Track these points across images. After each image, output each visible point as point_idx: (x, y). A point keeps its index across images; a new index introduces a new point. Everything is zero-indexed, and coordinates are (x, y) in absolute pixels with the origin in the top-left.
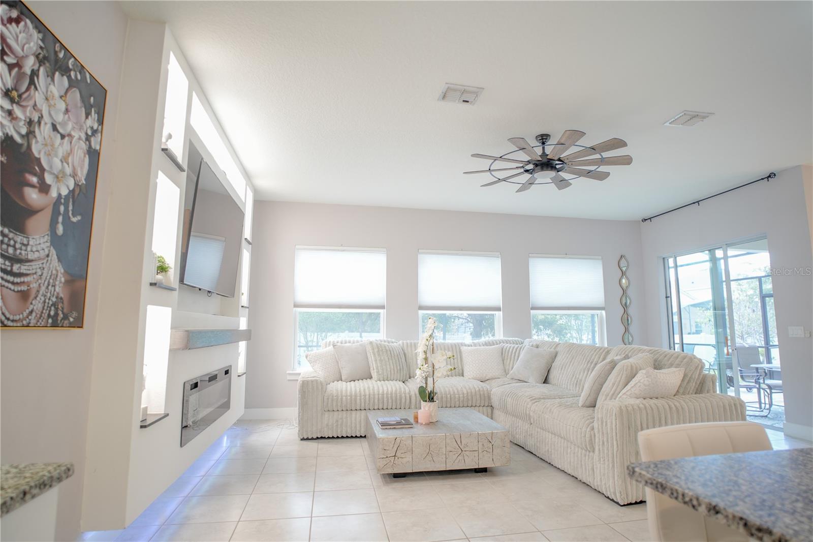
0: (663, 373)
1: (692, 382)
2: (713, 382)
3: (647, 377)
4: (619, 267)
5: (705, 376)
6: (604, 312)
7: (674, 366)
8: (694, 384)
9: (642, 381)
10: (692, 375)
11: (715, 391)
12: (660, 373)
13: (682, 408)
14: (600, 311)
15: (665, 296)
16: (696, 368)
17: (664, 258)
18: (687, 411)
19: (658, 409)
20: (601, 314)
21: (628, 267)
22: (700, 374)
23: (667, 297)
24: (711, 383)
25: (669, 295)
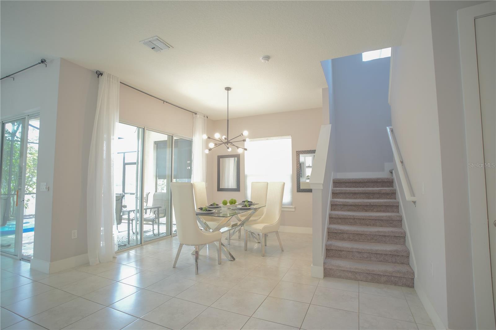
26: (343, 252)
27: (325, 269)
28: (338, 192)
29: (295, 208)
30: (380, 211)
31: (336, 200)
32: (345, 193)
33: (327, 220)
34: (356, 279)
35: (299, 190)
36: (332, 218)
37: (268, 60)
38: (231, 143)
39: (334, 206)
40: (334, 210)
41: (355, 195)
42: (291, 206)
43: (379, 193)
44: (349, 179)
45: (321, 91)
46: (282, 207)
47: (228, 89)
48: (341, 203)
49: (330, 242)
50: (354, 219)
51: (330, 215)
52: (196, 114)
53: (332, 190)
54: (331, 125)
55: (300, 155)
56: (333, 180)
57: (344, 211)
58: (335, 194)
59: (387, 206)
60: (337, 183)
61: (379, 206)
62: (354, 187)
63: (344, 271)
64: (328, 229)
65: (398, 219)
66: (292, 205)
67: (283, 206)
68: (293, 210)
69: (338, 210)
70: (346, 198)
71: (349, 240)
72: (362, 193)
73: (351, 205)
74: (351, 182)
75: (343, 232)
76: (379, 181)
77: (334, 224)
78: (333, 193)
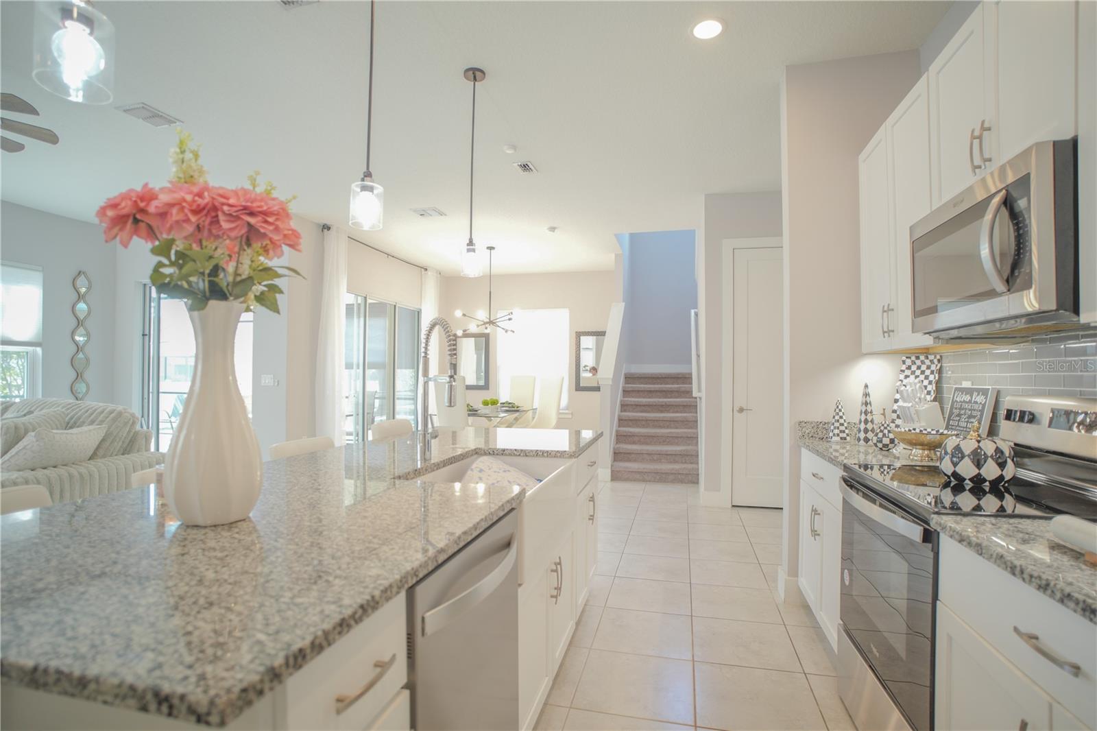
0: (71, 434)
1: (118, 440)
2: (146, 438)
3: (37, 441)
4: (75, 289)
5: (136, 434)
6: (39, 350)
7: (96, 423)
8: (120, 443)
9: (28, 447)
10: (119, 432)
11: (148, 449)
12: (67, 433)
13: (90, 475)
14: (34, 348)
15: (141, 333)
16: (126, 424)
17: (145, 285)
18: (98, 477)
19: (49, 481)
20: (35, 353)
21: (89, 289)
22: (129, 431)
23: (143, 335)
24: (144, 439)
25: (147, 332)
26: (633, 456)
27: (612, 471)
28: (630, 389)
29: (572, 414)
30: (677, 412)
31: (626, 399)
32: (638, 391)
33: (615, 423)
34: (644, 481)
35: (579, 388)
36: (622, 420)
37: (554, 231)
38: (495, 323)
39: (624, 407)
40: (625, 411)
41: (650, 393)
42: (567, 411)
43: (677, 391)
44: (644, 374)
45: (613, 256)
46: (561, 413)
47: (491, 248)
48: (633, 403)
49: (618, 446)
50: (647, 420)
51: (619, 416)
52: (426, 270)
53: (623, 387)
54: (624, 303)
55: (581, 337)
56: (625, 374)
57: (637, 412)
58: (626, 392)
59: (684, 406)
60: (630, 378)
61: (676, 406)
62: (650, 384)
63: (632, 472)
64: (617, 431)
65: (694, 419)
66: (567, 409)
67: (561, 411)
68: (570, 416)
69: (629, 411)
70: (640, 397)
71: (640, 443)
72: (659, 391)
73: (644, 406)
74: (646, 378)
75: (633, 435)
76: (680, 376)
77: (624, 427)
78: (624, 391)
